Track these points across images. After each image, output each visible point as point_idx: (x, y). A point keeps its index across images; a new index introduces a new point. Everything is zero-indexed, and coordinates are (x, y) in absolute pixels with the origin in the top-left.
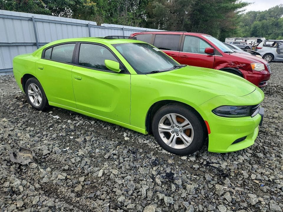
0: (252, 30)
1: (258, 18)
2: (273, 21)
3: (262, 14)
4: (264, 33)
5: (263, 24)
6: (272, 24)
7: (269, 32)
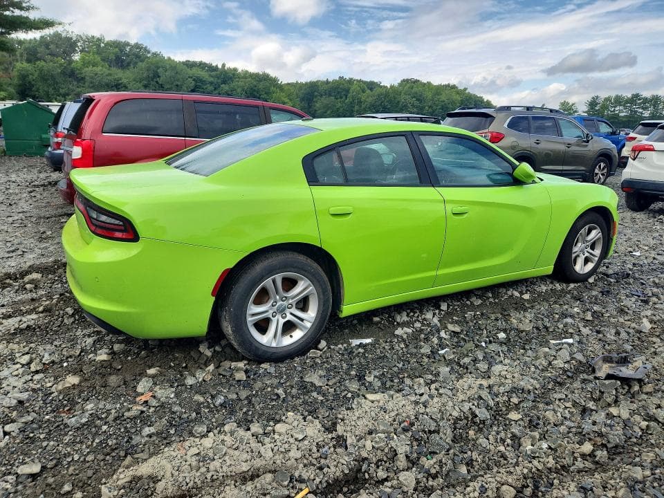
0: (16, 81)
1: (21, 56)
2: (61, 65)
3: (27, 45)
4: (51, 91)
5: (41, 70)
6: (63, 73)
7: (62, 91)
